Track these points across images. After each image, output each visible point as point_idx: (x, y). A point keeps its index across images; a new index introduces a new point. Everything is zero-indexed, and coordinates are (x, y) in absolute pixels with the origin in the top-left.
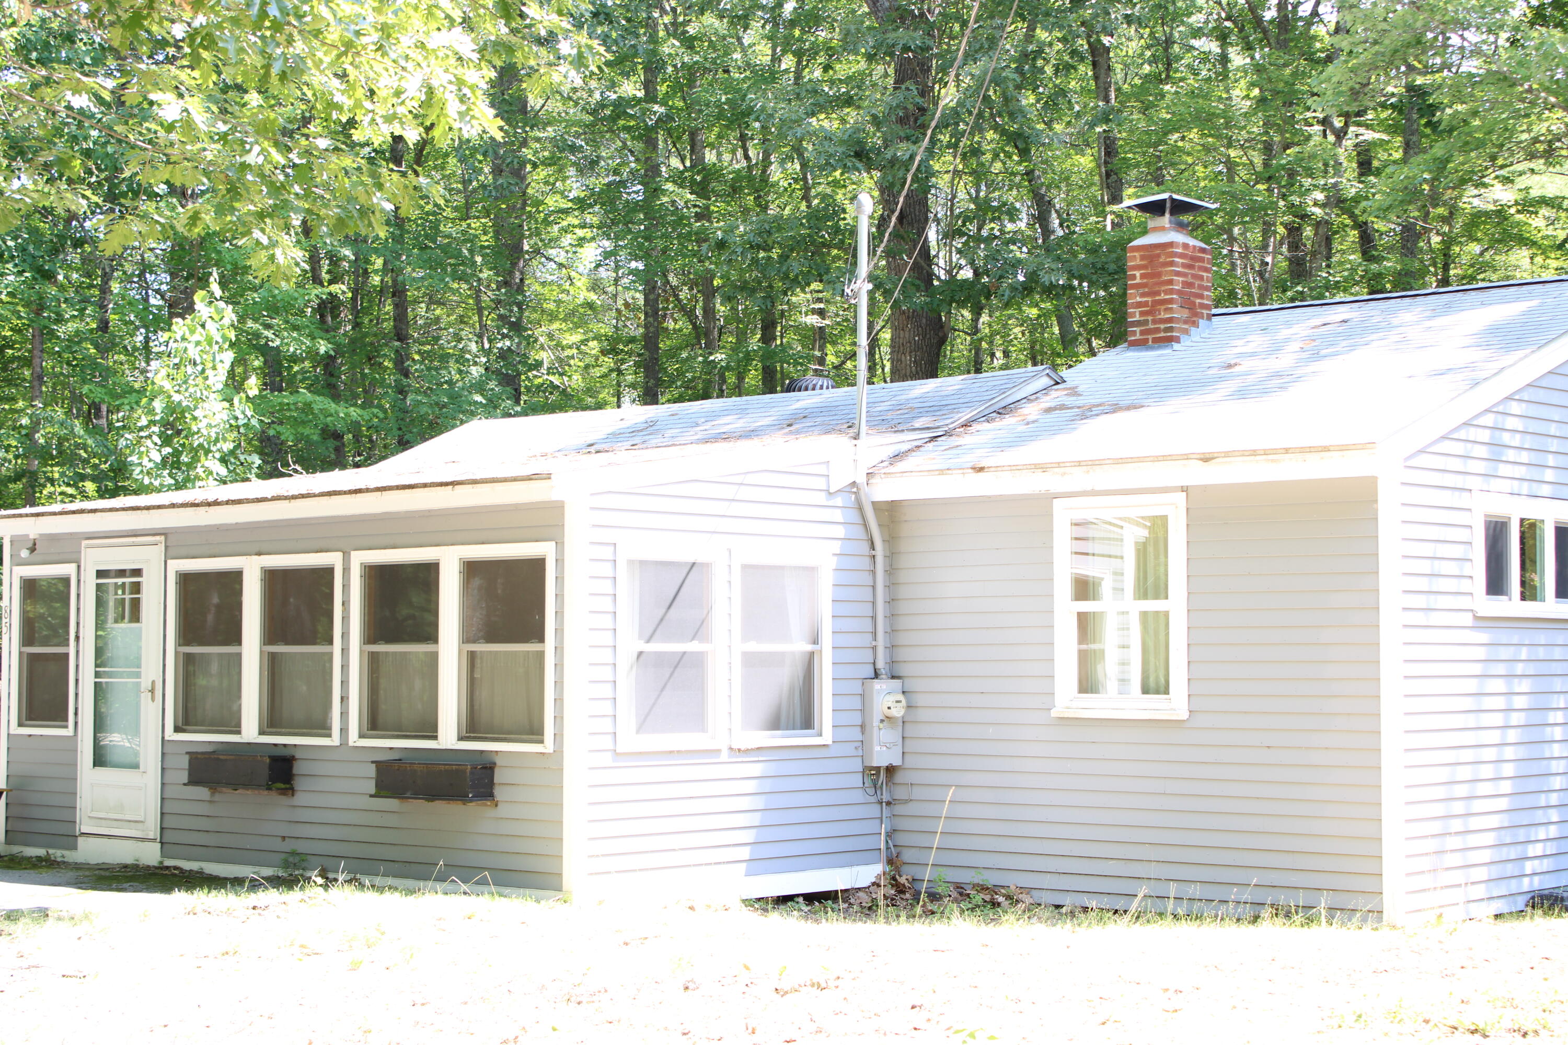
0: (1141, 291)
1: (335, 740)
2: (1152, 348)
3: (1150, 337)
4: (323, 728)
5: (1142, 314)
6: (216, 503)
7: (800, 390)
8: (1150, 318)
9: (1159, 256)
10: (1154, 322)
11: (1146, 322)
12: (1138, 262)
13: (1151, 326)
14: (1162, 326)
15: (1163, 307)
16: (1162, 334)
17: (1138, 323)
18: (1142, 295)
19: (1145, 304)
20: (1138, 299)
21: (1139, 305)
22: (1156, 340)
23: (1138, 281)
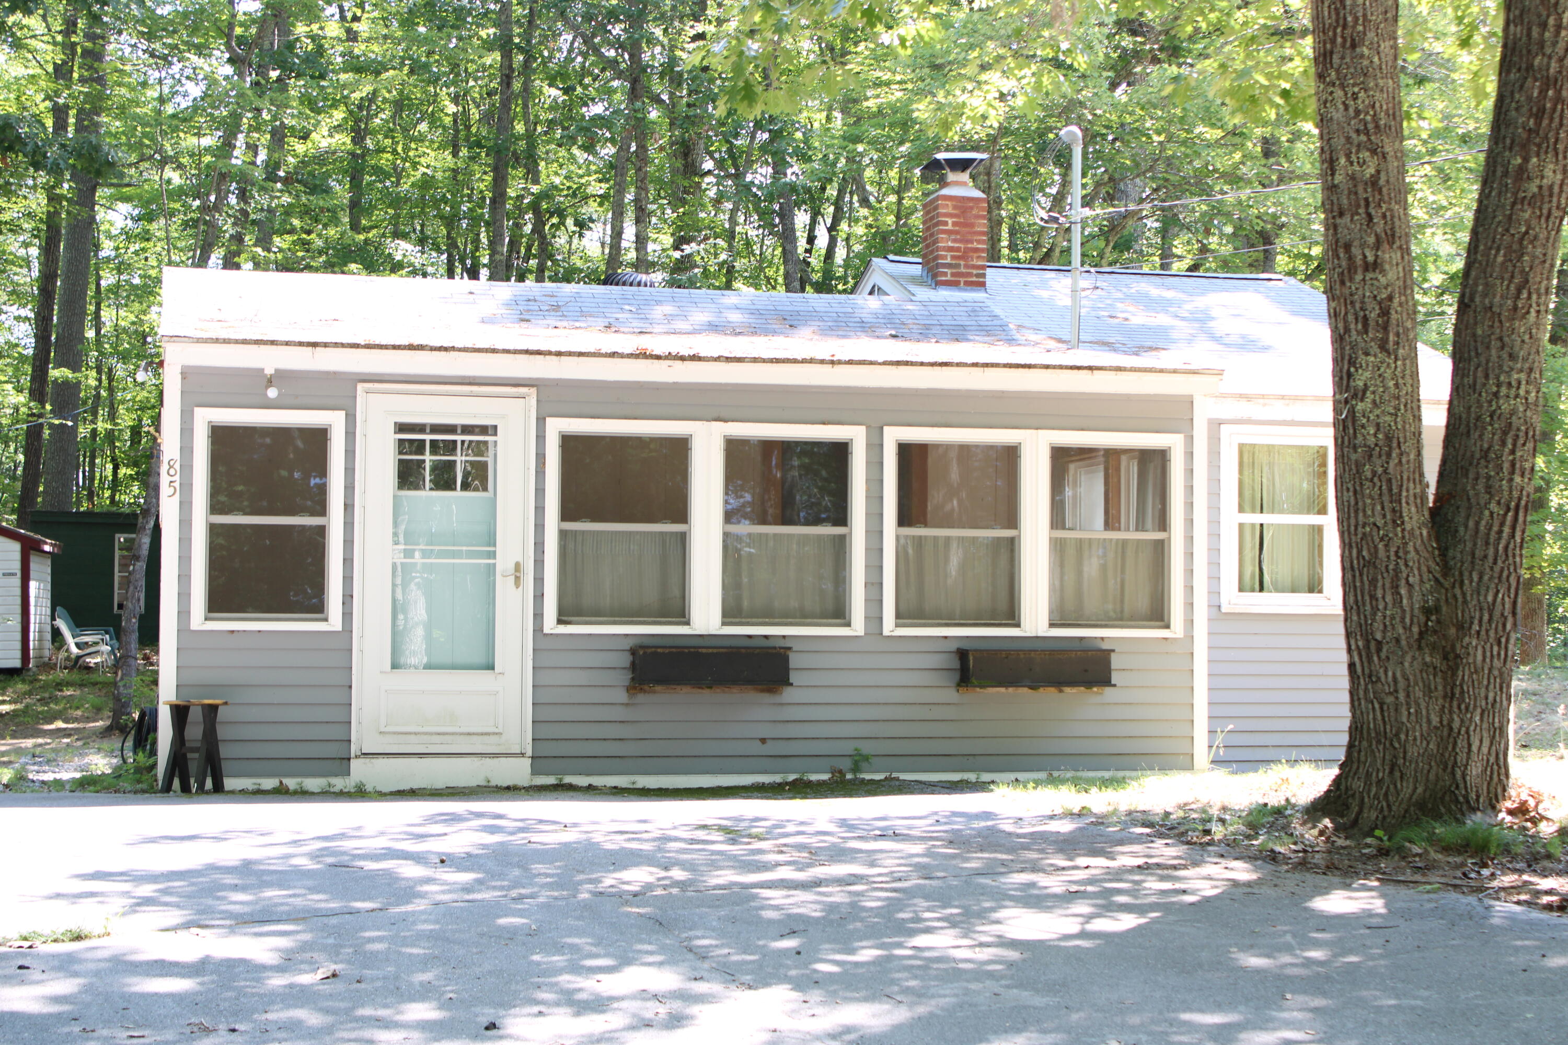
0: (953, 237)
1: (858, 626)
2: (961, 290)
3: (962, 280)
4: (840, 614)
5: (953, 257)
6: (695, 358)
7: (617, 284)
8: (962, 263)
9: (972, 208)
10: (966, 266)
11: (958, 266)
12: (950, 210)
13: (963, 270)
14: (975, 272)
15: (975, 255)
16: (974, 279)
17: (949, 266)
18: (954, 241)
19: (958, 249)
20: (950, 244)
21: (950, 249)
22: (967, 284)
23: (950, 227)
